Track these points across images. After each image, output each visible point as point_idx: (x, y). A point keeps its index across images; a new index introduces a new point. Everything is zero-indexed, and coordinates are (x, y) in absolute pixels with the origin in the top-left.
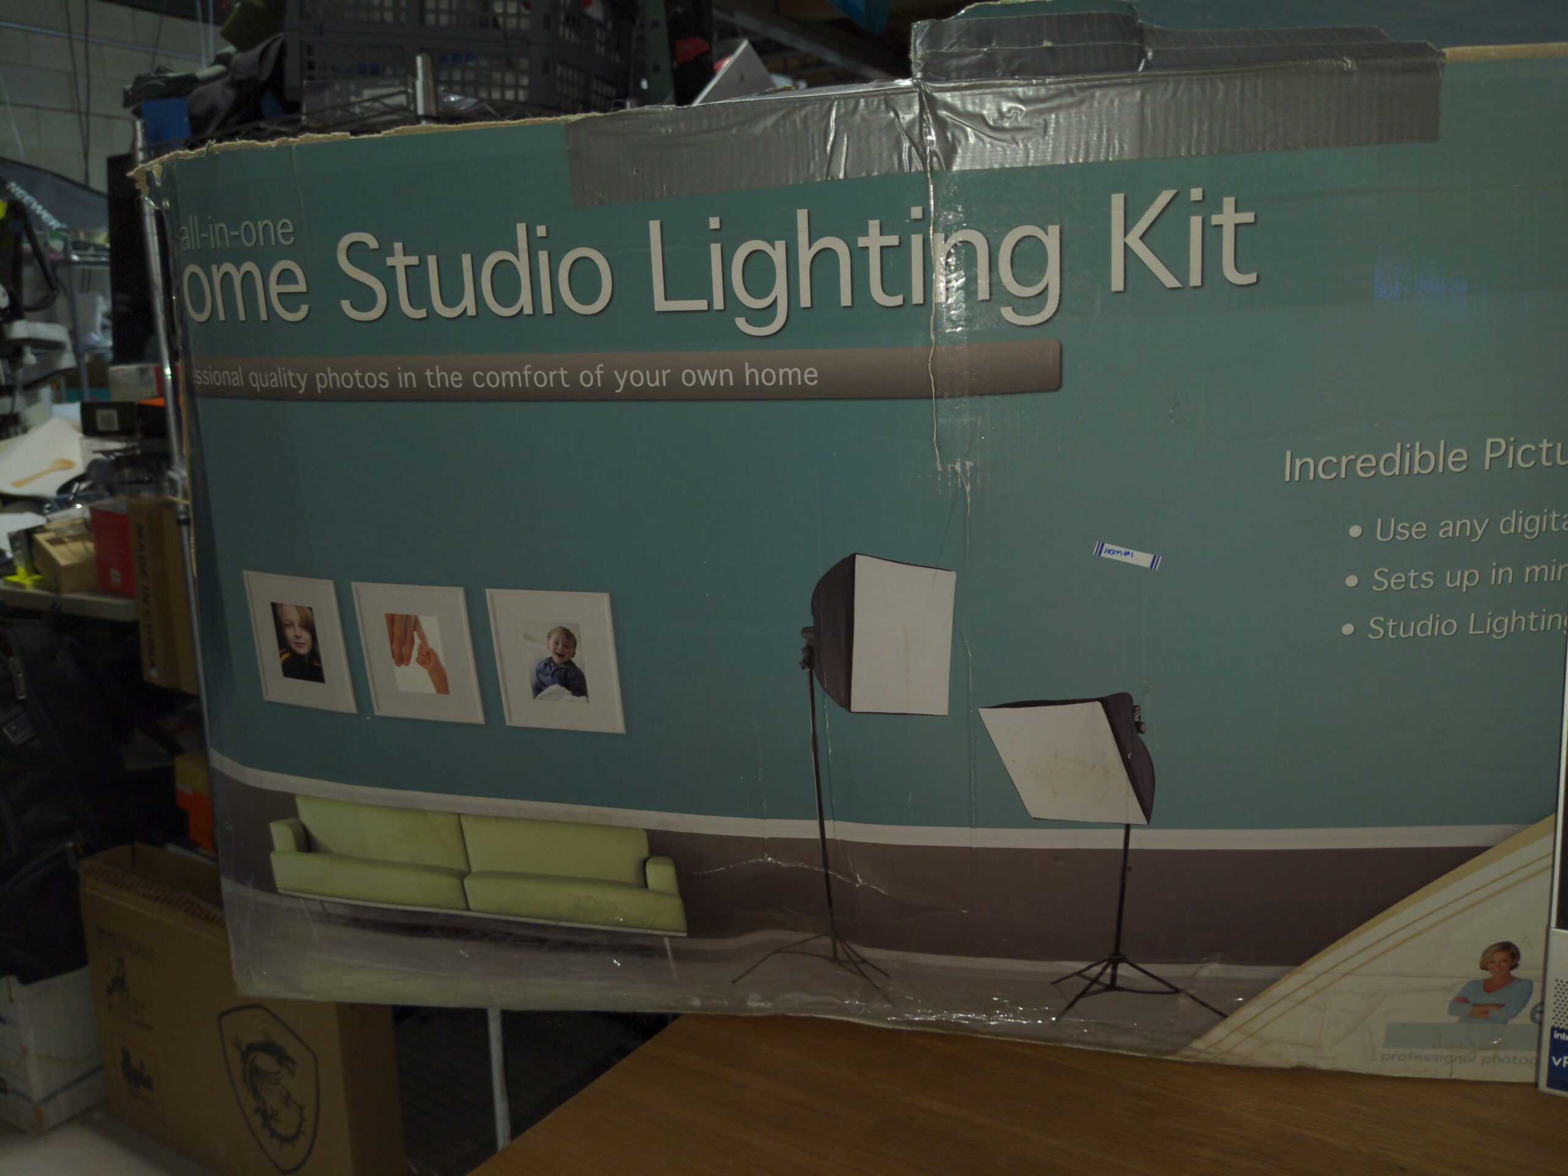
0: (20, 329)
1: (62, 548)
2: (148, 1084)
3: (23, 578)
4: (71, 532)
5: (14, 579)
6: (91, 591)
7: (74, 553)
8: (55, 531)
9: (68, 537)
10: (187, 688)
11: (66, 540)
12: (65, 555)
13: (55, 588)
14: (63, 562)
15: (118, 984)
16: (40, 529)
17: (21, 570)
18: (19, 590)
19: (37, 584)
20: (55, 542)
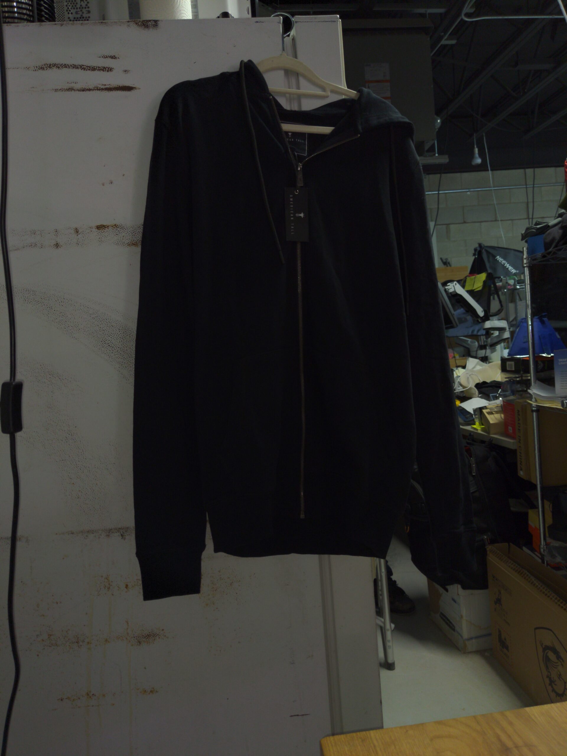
0: (488, 324)
1: (492, 416)
2: (507, 648)
3: (477, 426)
4: (496, 410)
5: (474, 426)
6: (502, 434)
7: (496, 419)
8: (490, 409)
9: (495, 412)
10: (533, 481)
11: (494, 413)
12: (493, 419)
13: (488, 433)
14: (491, 422)
15: (498, 601)
16: (485, 408)
17: (477, 423)
18: (475, 431)
19: (483, 430)
20: (490, 413)
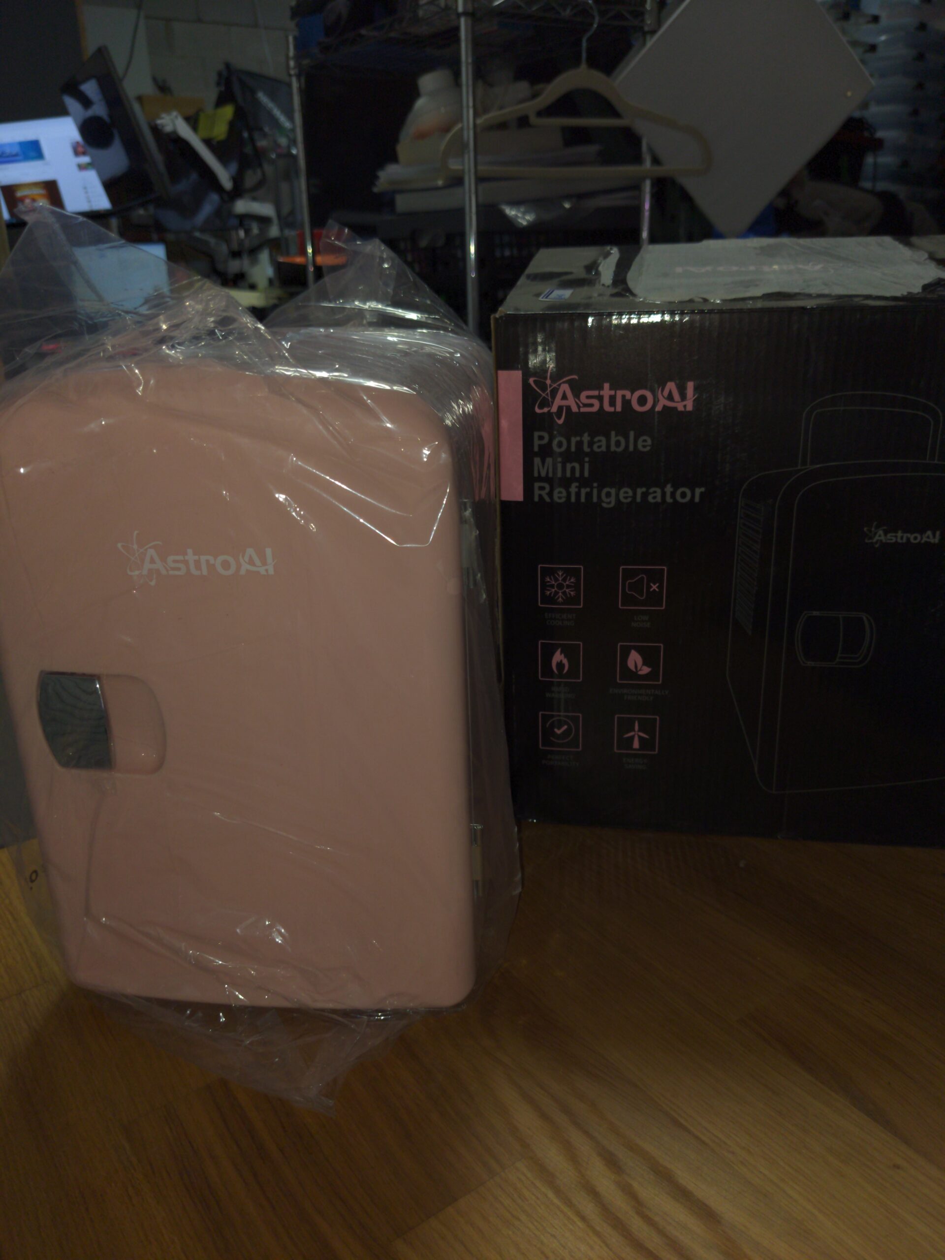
0: (242, 206)
